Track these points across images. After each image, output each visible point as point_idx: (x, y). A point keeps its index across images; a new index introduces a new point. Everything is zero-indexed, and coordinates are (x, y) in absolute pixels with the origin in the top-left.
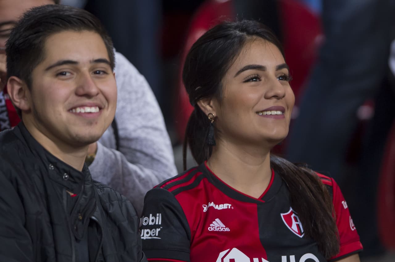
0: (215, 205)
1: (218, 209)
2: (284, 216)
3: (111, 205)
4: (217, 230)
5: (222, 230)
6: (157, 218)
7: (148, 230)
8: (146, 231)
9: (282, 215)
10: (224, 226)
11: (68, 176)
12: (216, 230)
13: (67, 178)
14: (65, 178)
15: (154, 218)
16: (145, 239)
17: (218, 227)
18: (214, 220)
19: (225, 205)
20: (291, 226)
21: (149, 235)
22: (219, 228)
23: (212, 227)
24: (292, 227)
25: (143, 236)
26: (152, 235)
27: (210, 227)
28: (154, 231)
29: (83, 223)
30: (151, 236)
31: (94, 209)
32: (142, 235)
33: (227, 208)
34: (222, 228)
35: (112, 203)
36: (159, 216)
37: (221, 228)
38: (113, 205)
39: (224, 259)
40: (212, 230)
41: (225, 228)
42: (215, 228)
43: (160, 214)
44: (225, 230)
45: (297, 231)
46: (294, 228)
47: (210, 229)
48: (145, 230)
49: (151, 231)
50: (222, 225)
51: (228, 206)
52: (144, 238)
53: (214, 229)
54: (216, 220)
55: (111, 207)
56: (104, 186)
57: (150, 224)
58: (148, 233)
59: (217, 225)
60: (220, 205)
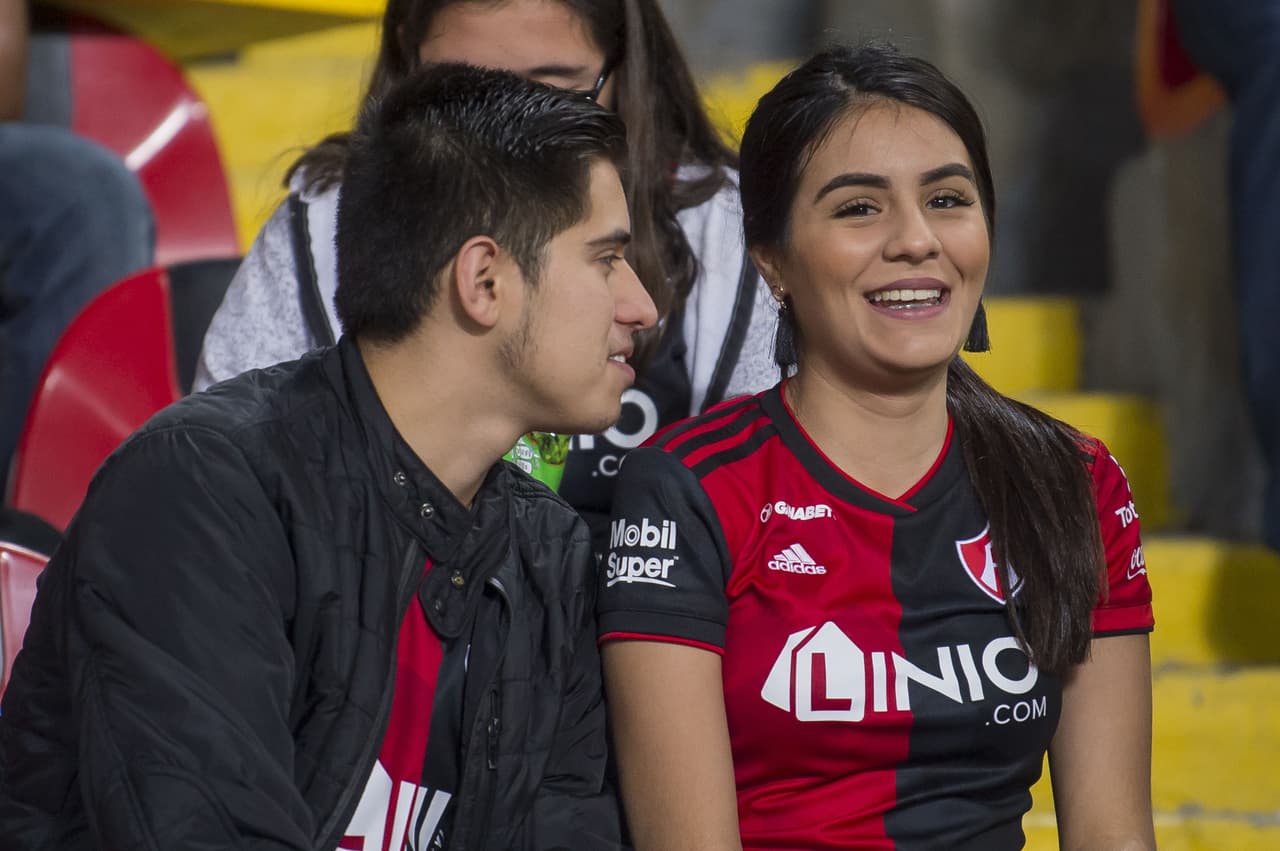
0: (793, 509)
1: (803, 518)
2: (962, 545)
3: (541, 550)
4: (791, 569)
5: (804, 570)
6: (665, 530)
7: (639, 560)
8: (633, 560)
9: (959, 544)
10: (813, 563)
11: (432, 509)
12: (788, 570)
13: (430, 513)
14: (426, 514)
15: (654, 530)
16: (630, 582)
17: (794, 564)
18: (788, 547)
19: (818, 506)
20: (978, 575)
21: (640, 572)
22: (796, 566)
23: (780, 561)
24: (982, 578)
25: (626, 574)
26: (649, 573)
27: (775, 560)
28: (654, 564)
29: (465, 594)
30: (644, 575)
31: (501, 560)
32: (623, 571)
33: (823, 515)
34: (805, 565)
35: (548, 543)
36: (669, 527)
37: (802, 567)
38: (547, 549)
39: (799, 653)
40: (778, 568)
41: (813, 568)
42: (788, 565)
43: (673, 524)
44: (814, 573)
45: (994, 587)
46: (989, 578)
47: (774, 565)
48: (631, 558)
49: (645, 562)
50: (807, 559)
51: (826, 511)
52: (629, 579)
53: (785, 567)
54: (792, 546)
55: (542, 554)
56: (540, 493)
57: (642, 544)
58: (637, 567)
59: (795, 559)
60: (808, 508)
